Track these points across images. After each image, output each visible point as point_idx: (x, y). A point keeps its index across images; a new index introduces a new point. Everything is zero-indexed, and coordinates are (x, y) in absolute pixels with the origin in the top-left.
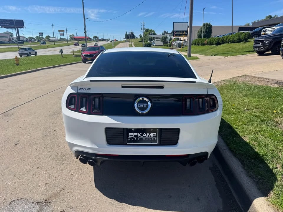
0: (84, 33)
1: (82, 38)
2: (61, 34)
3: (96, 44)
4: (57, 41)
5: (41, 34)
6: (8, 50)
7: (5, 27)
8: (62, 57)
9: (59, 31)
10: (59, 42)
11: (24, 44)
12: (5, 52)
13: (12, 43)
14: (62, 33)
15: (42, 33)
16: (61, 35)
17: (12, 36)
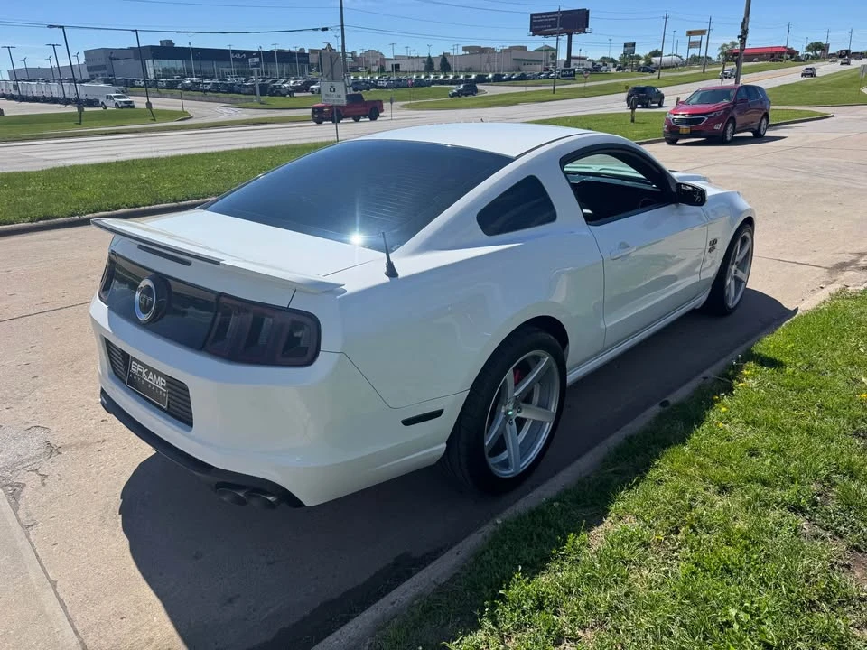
0: (739, 37)
1: (762, 54)
2: (694, 43)
3: (811, 69)
4: (673, 67)
5: (630, 47)
6: (527, 98)
7: (540, 35)
8: (633, 121)
9: (690, 33)
10: (680, 71)
11: (574, 79)
12: (516, 103)
13: (548, 78)
14: (695, 38)
15: (634, 45)
16: (692, 45)
17: (554, 57)
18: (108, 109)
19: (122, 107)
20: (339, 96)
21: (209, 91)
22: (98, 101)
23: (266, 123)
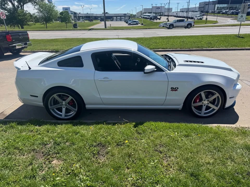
18: (195, 20)
19: (199, 19)
20: (243, 19)
21: (230, 14)
22: (193, 17)
23: (235, 26)
